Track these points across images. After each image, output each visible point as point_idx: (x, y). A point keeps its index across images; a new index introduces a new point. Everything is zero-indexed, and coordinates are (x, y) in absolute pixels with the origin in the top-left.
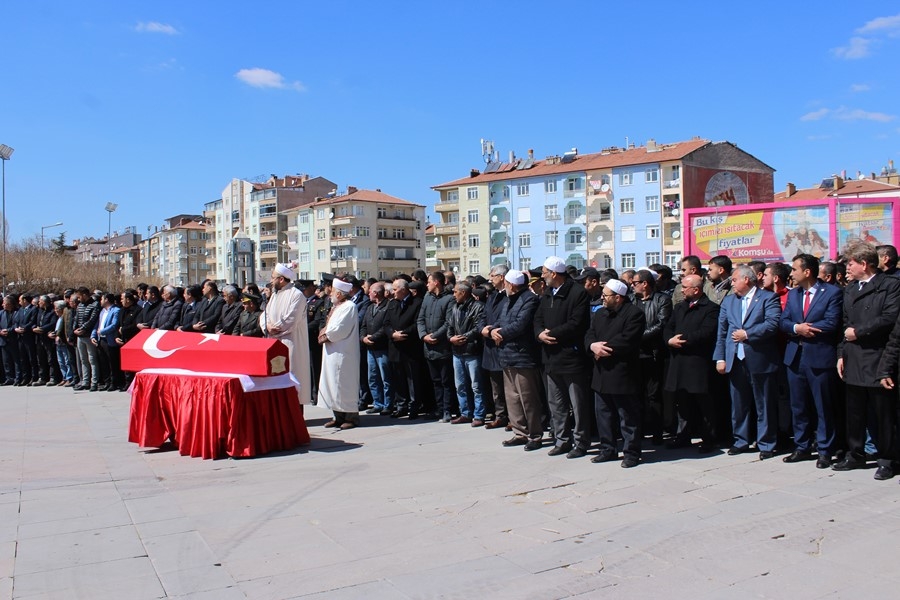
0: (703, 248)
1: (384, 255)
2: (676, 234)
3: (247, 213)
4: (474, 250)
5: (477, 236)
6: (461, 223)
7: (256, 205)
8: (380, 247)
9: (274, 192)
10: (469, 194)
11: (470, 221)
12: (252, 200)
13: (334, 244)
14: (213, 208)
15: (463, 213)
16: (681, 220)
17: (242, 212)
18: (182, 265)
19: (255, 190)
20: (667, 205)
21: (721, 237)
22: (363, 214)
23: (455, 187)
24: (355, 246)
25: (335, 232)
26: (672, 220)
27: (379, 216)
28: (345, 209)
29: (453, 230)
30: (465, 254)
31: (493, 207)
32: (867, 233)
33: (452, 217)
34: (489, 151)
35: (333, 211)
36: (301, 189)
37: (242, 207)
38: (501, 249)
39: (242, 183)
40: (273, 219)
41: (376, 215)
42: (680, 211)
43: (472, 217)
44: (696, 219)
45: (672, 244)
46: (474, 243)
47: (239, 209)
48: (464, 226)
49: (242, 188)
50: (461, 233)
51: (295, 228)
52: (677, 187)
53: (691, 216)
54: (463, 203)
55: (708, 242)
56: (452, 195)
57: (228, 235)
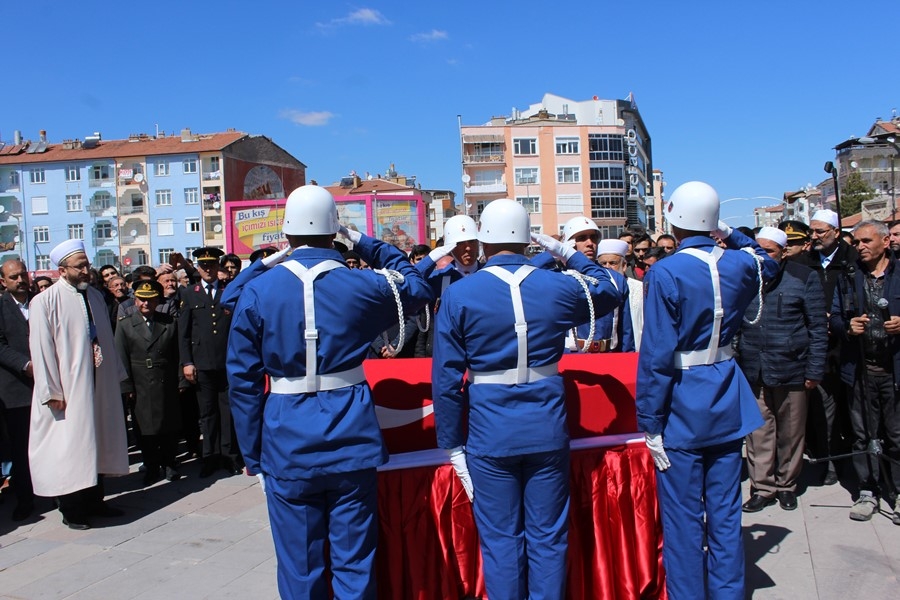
0: (246, 242)
2: (217, 228)
16: (223, 214)
20: (208, 197)
21: (264, 230)
26: (213, 213)
32: (398, 227)
38: (10, 245)
42: (221, 204)
44: (238, 212)
45: (213, 238)
52: (218, 179)
53: (233, 209)
55: (251, 236)
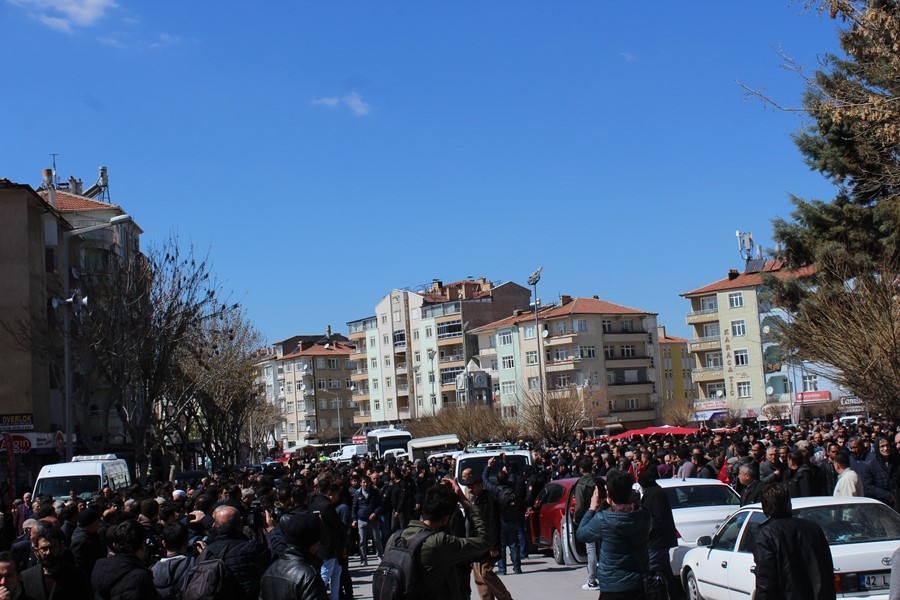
1: (613, 380)
3: (417, 334)
4: (741, 369)
5: (745, 351)
6: (722, 336)
7: (432, 322)
8: (608, 370)
9: (457, 306)
10: (731, 300)
11: (734, 334)
12: (424, 316)
13: (551, 369)
14: (360, 328)
15: (725, 324)
17: (409, 332)
18: (308, 405)
19: (426, 303)
22: (586, 330)
23: (712, 293)
24: (579, 371)
25: (551, 354)
27: (605, 332)
28: (562, 325)
29: (714, 345)
30: (731, 374)
31: (763, 316)
33: (709, 331)
34: (748, 247)
35: (546, 328)
36: (490, 300)
37: (408, 326)
39: (406, 295)
40: (459, 339)
41: (601, 329)
43: (738, 329)
46: (741, 359)
47: (404, 328)
48: (727, 340)
49: (407, 301)
50: (723, 348)
51: (492, 351)
54: (724, 311)
56: (707, 303)
57: (388, 363)
